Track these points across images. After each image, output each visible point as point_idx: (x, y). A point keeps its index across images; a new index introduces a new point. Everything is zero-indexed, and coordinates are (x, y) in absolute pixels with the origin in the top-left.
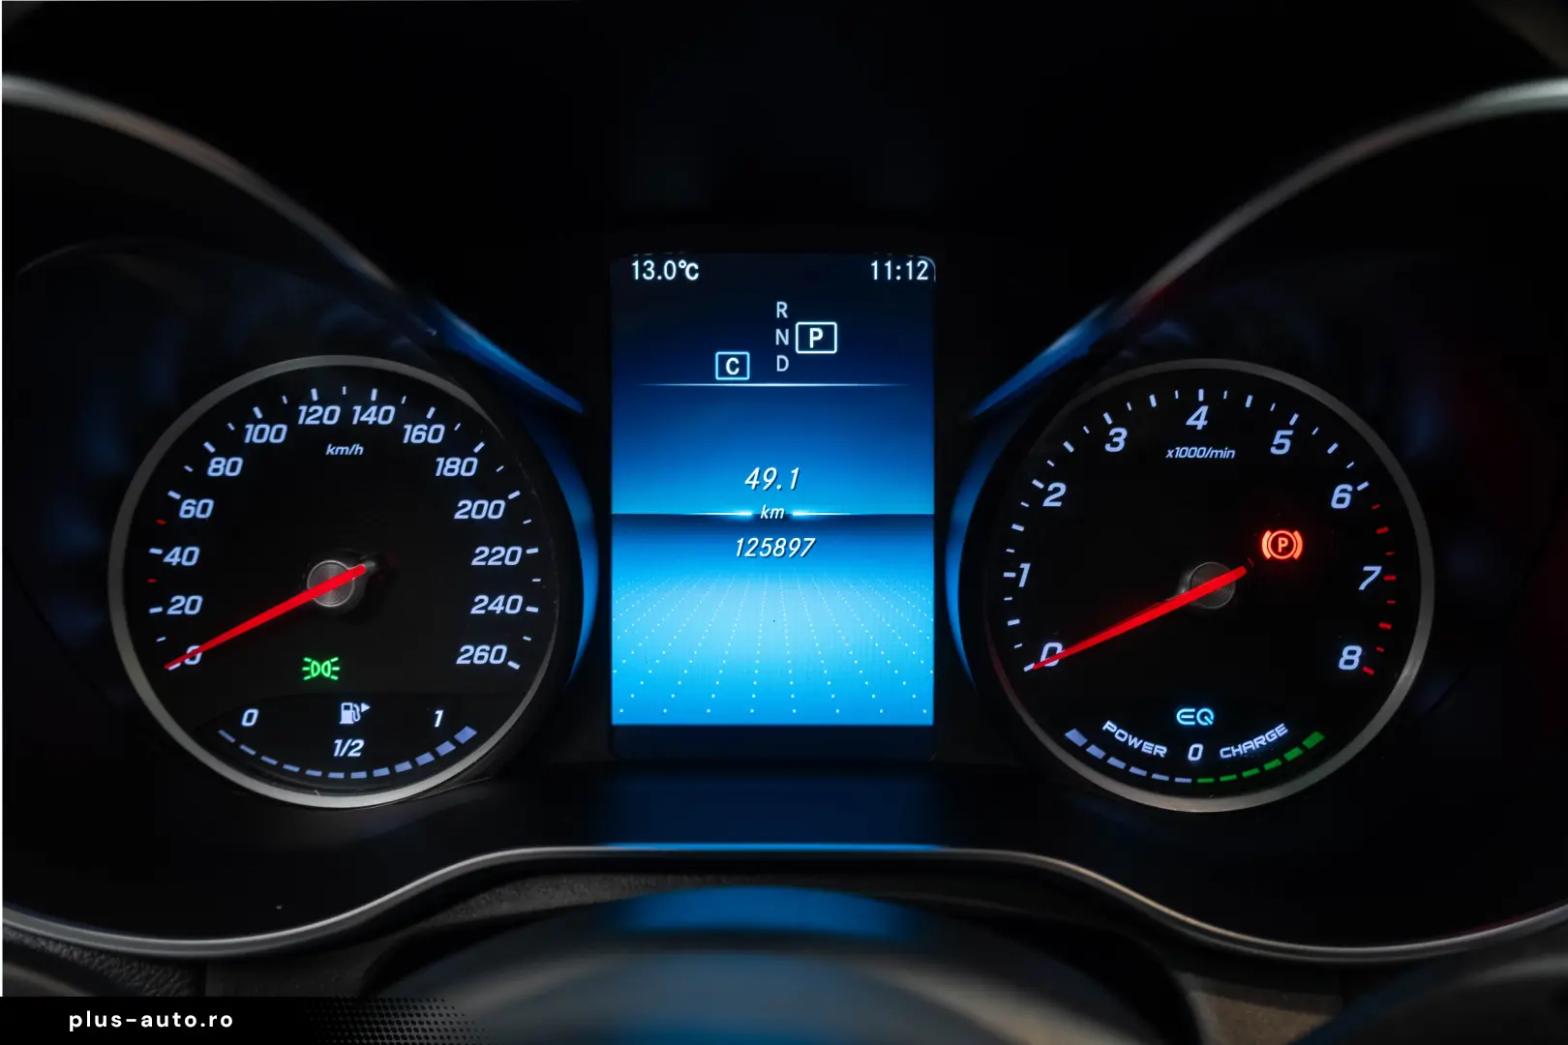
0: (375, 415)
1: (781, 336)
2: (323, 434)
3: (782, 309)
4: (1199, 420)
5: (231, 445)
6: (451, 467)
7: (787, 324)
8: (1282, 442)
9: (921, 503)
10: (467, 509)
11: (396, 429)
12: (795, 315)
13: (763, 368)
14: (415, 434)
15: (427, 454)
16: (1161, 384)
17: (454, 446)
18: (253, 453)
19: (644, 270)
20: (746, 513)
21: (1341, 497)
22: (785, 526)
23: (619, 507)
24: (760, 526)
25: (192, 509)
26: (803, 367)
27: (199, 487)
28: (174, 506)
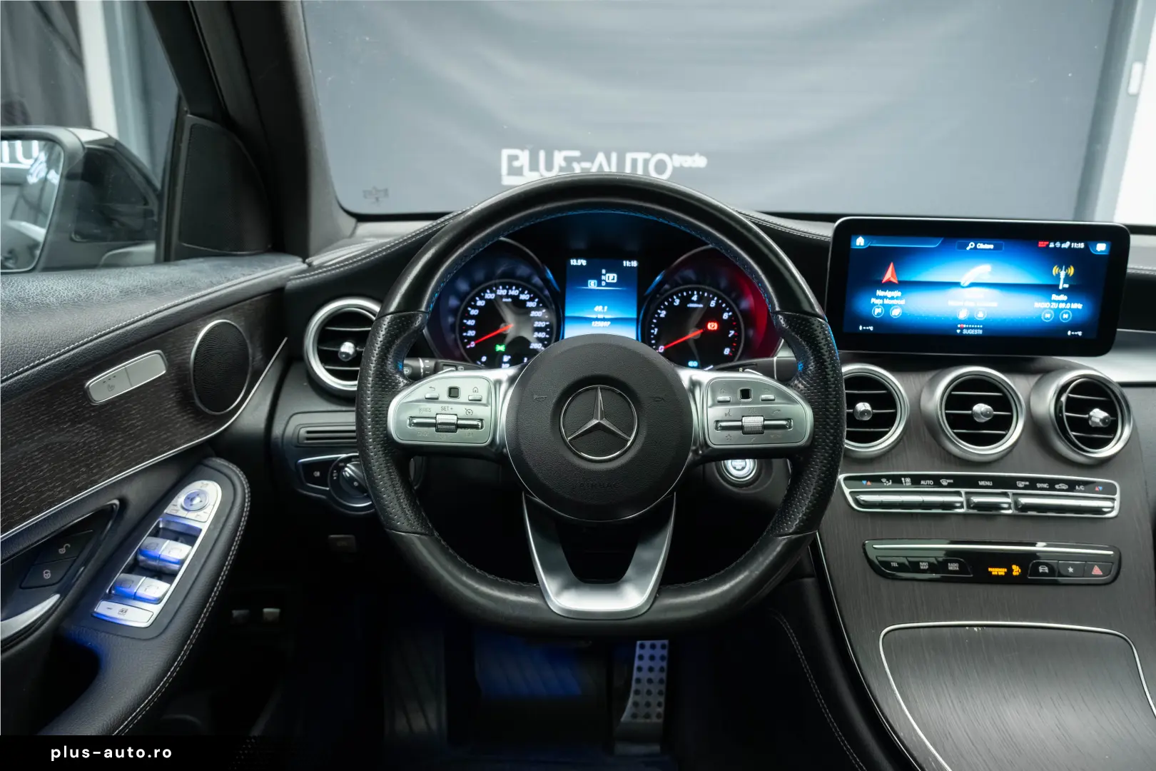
0: (514, 292)
1: (603, 277)
2: (502, 297)
3: (604, 271)
4: (695, 298)
5: (482, 298)
6: (530, 304)
7: (605, 275)
8: (713, 304)
9: (635, 316)
10: (533, 314)
11: (518, 296)
12: (607, 272)
13: (599, 284)
14: (523, 297)
15: (525, 301)
16: (687, 290)
17: (531, 300)
18: (487, 300)
19: (573, 262)
20: (594, 316)
21: (726, 316)
22: (604, 320)
23: (568, 314)
24: (597, 319)
25: (474, 312)
26: (608, 285)
27: (475, 307)
28: (469, 311)
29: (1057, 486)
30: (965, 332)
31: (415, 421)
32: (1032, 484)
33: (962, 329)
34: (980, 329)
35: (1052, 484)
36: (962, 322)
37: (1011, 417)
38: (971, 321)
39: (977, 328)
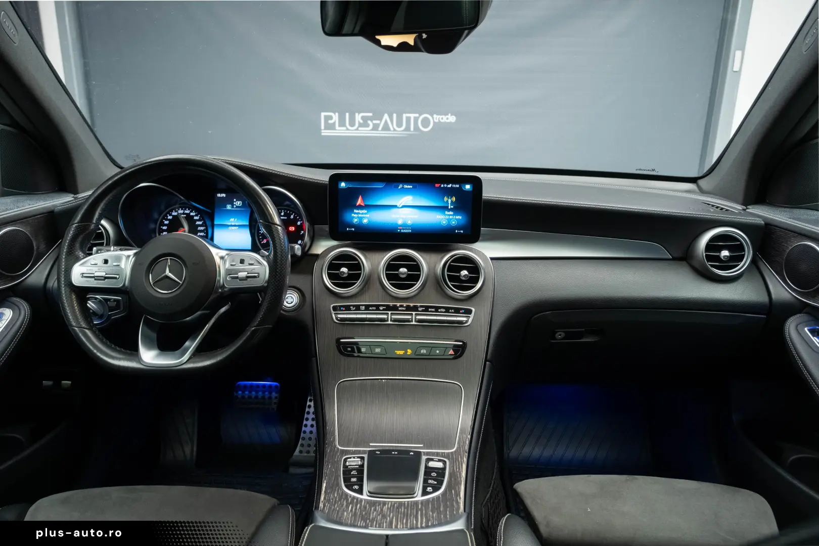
0: (187, 212)
1: (235, 203)
2: (181, 214)
3: (235, 200)
4: (283, 214)
5: (170, 215)
6: (196, 218)
7: (235, 202)
8: (292, 217)
9: (248, 224)
10: (198, 223)
11: (189, 213)
12: (236, 201)
13: (233, 207)
14: (192, 214)
15: (193, 216)
17: (196, 215)
18: (173, 216)
19: (219, 195)
20: (230, 224)
21: (299, 223)
22: (235, 226)
23: (216, 223)
24: (231, 226)
25: (166, 222)
26: (237, 207)
27: (167, 220)
28: (164, 222)
29: (439, 310)
30: (402, 231)
31: (84, 275)
32: (427, 309)
33: (401, 229)
34: (410, 229)
35: (437, 309)
36: (400, 226)
37: (420, 274)
38: (405, 226)
39: (408, 229)
